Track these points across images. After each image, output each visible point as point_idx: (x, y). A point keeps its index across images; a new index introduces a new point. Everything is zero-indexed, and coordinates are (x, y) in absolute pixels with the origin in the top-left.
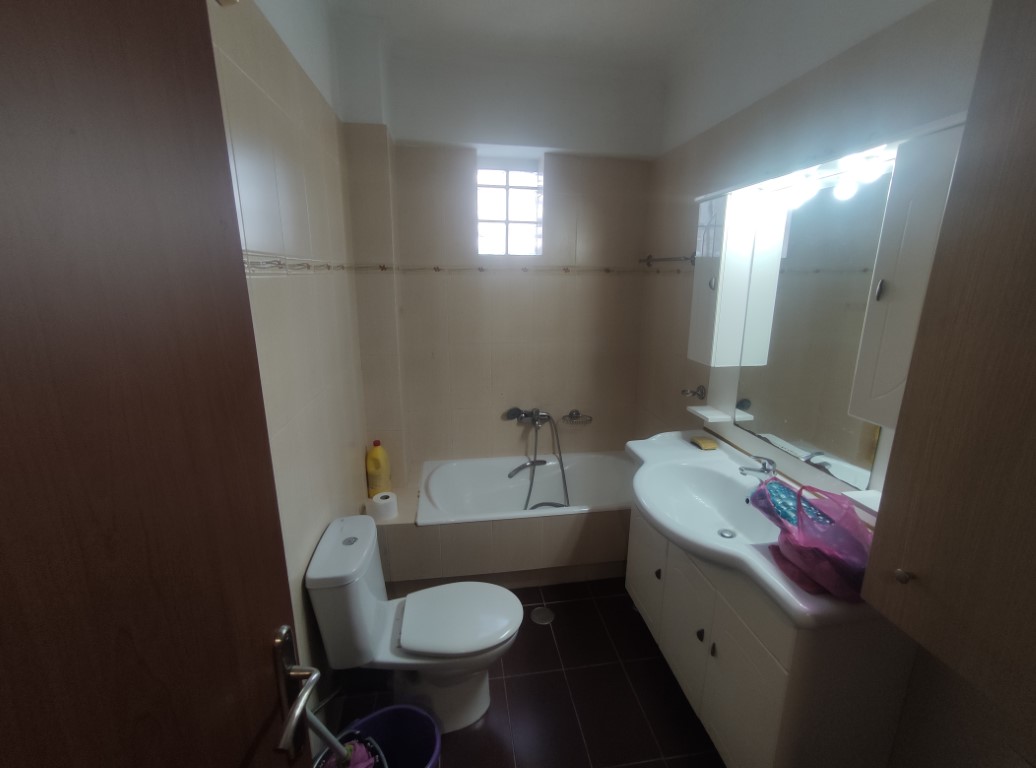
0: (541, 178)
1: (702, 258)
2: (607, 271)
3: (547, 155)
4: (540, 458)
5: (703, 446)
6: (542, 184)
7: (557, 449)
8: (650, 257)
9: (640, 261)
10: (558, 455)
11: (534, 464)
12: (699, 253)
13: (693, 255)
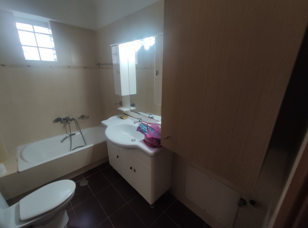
1: (115, 64)
3: (51, 22)
5: (123, 118)
6: (51, 33)
9: (96, 65)
10: (80, 130)
11: (71, 135)
12: (113, 62)
13: (112, 63)
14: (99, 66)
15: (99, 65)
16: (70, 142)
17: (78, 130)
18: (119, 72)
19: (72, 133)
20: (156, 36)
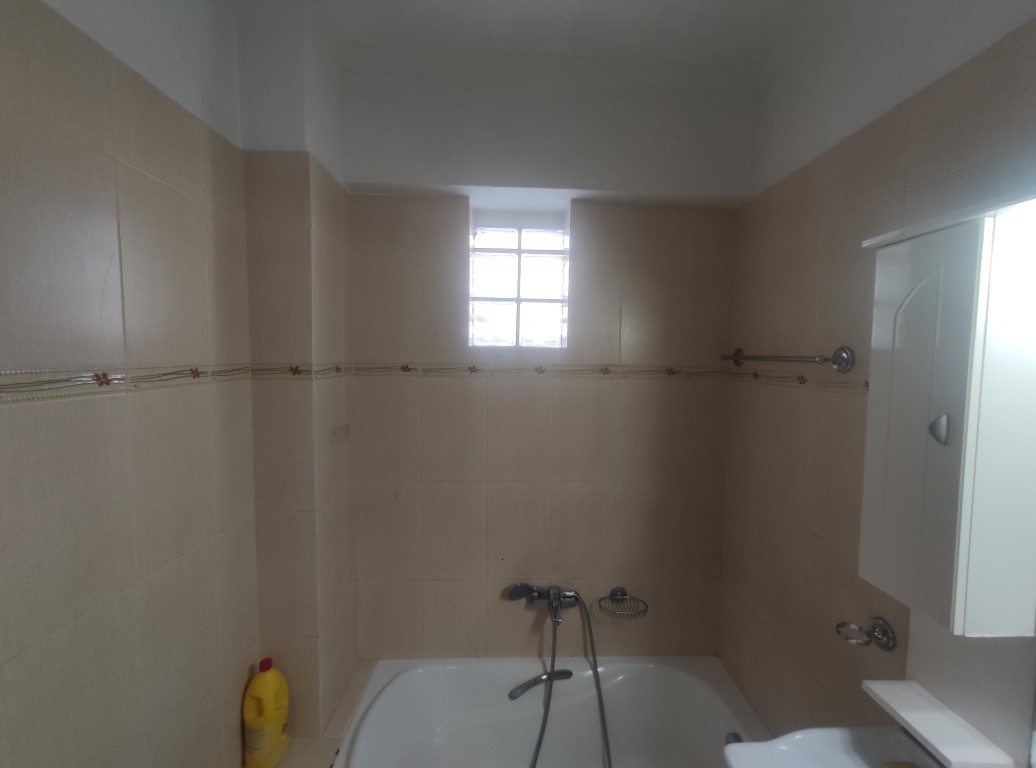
0: (567, 239)
2: (671, 372)
3: (575, 202)
4: (561, 665)
6: (567, 246)
7: (590, 651)
8: (739, 352)
9: (725, 358)
11: (552, 677)
14: (738, 363)
17: (586, 655)
18: (941, 435)
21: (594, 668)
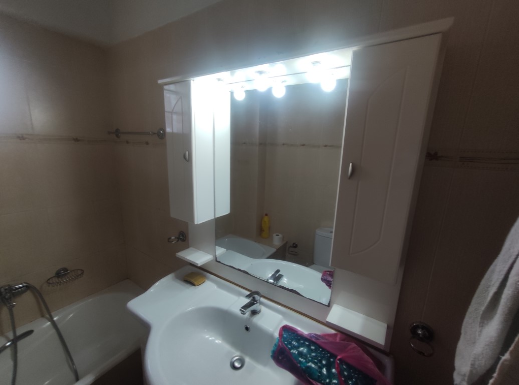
1: (173, 134)
2: (76, 140)
4: (22, 330)
5: (196, 283)
8: (117, 130)
9: (110, 133)
10: (48, 316)
11: (15, 340)
12: (168, 130)
13: (164, 130)
14: (118, 136)
15: (117, 133)
16: (11, 363)
17: (43, 316)
18: (187, 159)
19: (19, 332)
20: (355, 48)
21: (51, 319)
